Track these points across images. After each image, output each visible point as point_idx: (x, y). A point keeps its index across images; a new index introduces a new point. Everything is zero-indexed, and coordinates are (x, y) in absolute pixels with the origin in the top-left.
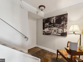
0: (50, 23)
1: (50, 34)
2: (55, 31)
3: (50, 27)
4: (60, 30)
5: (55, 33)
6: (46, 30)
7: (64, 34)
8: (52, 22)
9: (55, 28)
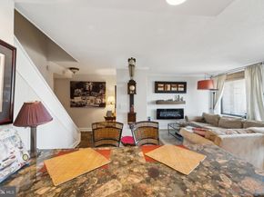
0: (85, 90)
1: (84, 105)
2: (92, 101)
3: (84, 95)
4: (99, 100)
5: (92, 104)
6: (77, 100)
7: (103, 105)
8: (87, 89)
9: (91, 98)
